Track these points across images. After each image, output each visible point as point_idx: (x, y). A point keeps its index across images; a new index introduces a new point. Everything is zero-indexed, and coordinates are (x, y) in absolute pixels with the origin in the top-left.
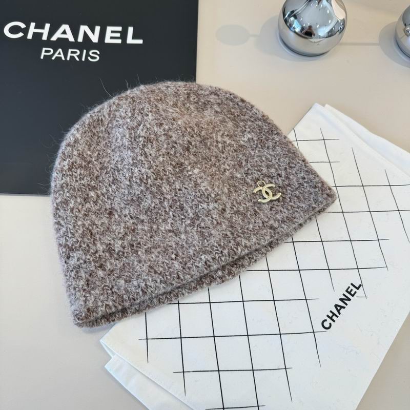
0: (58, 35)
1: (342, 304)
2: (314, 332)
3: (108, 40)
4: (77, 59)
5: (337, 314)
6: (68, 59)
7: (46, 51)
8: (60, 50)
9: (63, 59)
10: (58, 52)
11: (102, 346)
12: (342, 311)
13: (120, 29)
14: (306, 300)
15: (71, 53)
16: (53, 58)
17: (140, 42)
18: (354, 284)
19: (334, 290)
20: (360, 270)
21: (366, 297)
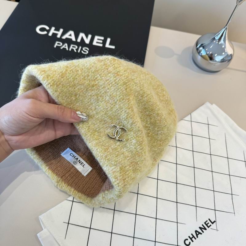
0: (66, 36)
1: (200, 231)
2: (178, 245)
3: (95, 43)
4: (75, 51)
5: (196, 237)
6: (70, 50)
7: (58, 44)
10: (65, 45)
11: (39, 220)
12: (199, 236)
13: (102, 38)
14: (177, 223)
15: (72, 47)
16: (62, 48)
17: (113, 47)
18: (211, 219)
19: (197, 221)
20: (216, 211)
21: (217, 230)
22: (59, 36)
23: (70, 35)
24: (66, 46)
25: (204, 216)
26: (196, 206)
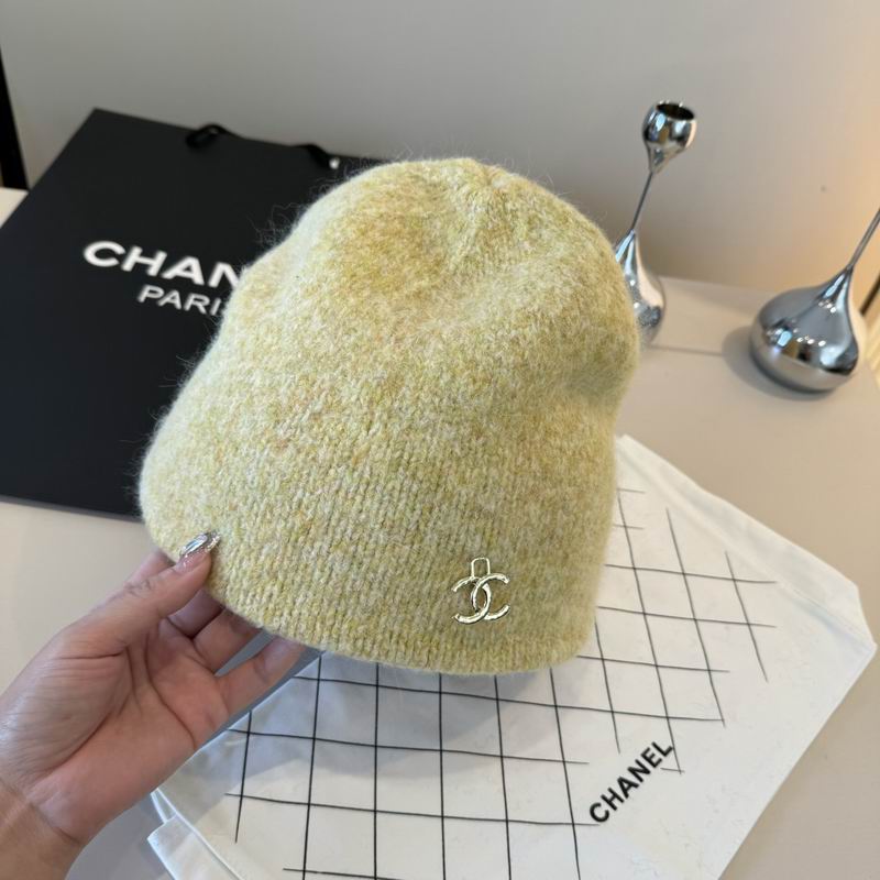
0: (176, 271)
1: (632, 778)
2: (573, 824)
4: (203, 310)
5: (622, 796)
6: (187, 308)
7: (151, 292)
8: (176, 294)
9: (178, 307)
10: (172, 296)
12: (632, 791)
14: (564, 762)
15: (193, 301)
16: (161, 303)
18: (659, 744)
19: (619, 751)
20: (672, 721)
21: (680, 771)
22: (153, 272)
23: (188, 269)
24: (174, 298)
25: (640, 736)
26: (612, 712)
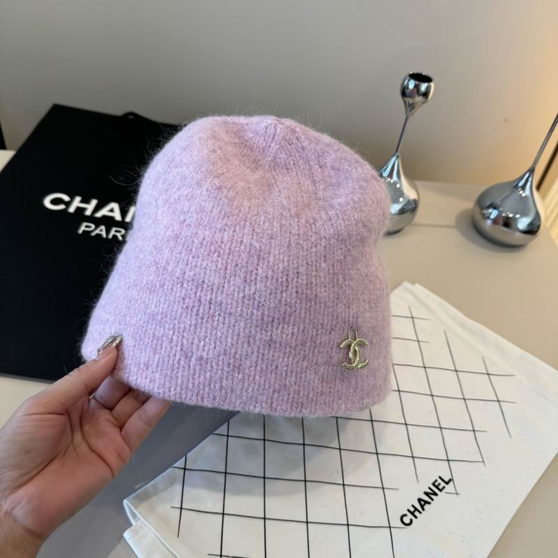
0: (104, 212)
2: (390, 527)
4: (120, 238)
6: (110, 236)
7: (86, 226)
8: (103, 227)
9: (104, 236)
10: (99, 229)
12: (427, 507)
14: (383, 488)
15: (114, 232)
18: (443, 477)
19: (418, 481)
20: (450, 462)
21: (457, 494)
22: (88, 213)
23: (112, 210)
24: (102, 230)
25: (431, 473)
26: (413, 457)
